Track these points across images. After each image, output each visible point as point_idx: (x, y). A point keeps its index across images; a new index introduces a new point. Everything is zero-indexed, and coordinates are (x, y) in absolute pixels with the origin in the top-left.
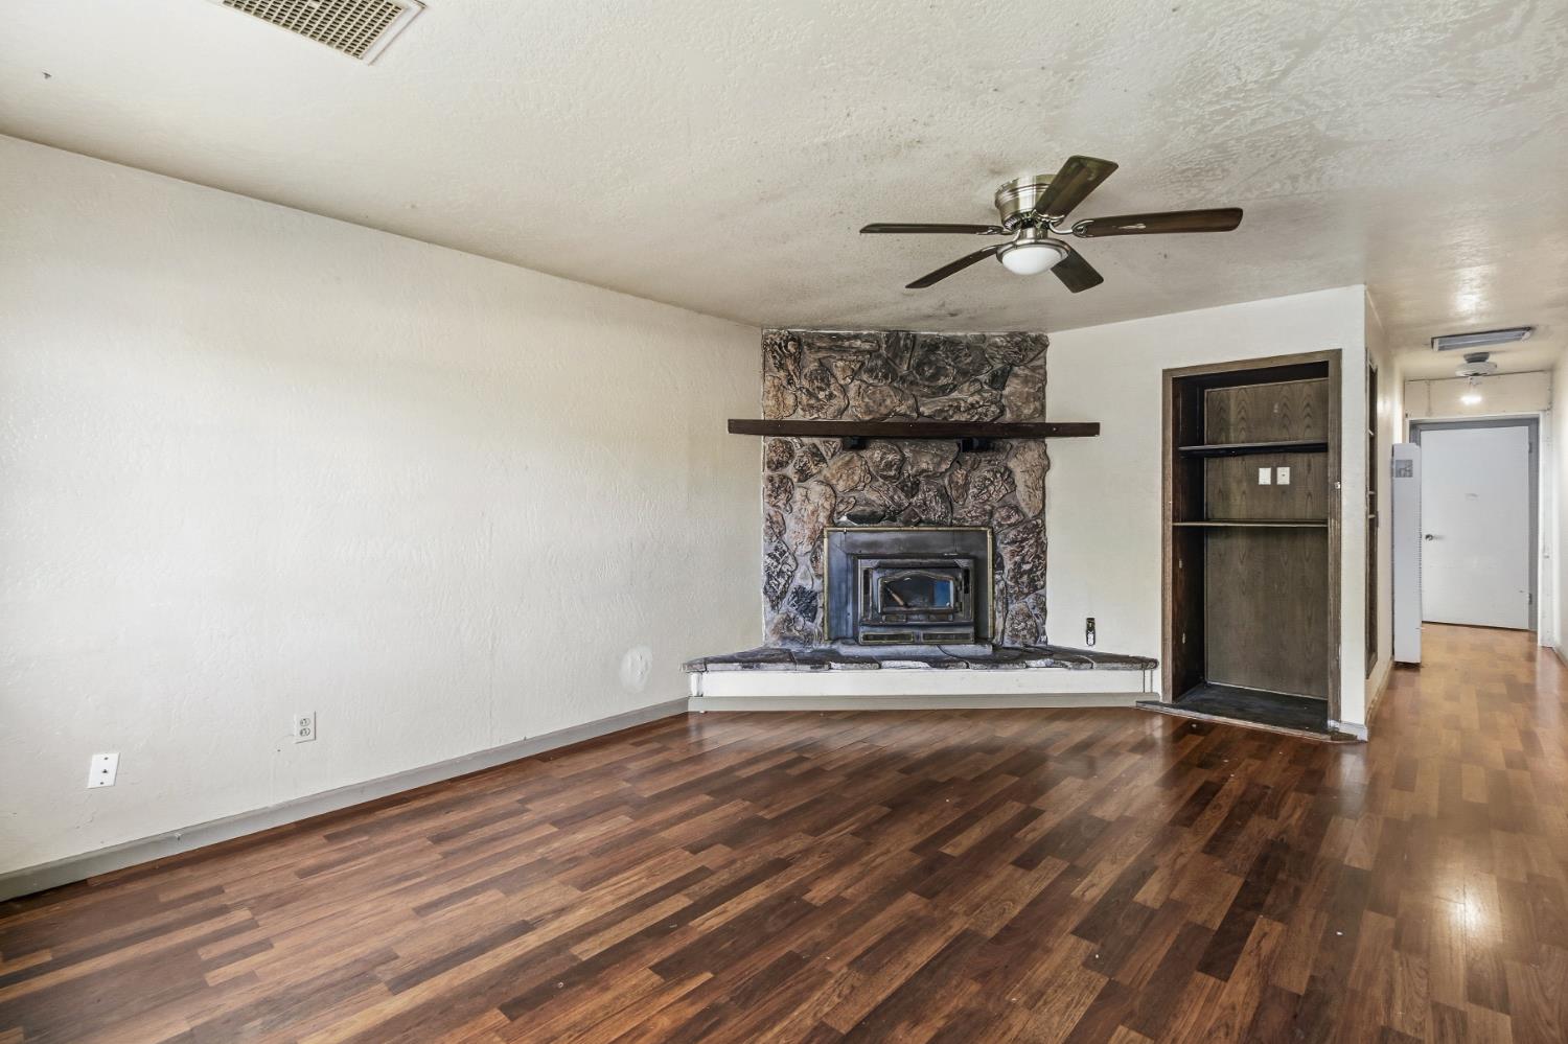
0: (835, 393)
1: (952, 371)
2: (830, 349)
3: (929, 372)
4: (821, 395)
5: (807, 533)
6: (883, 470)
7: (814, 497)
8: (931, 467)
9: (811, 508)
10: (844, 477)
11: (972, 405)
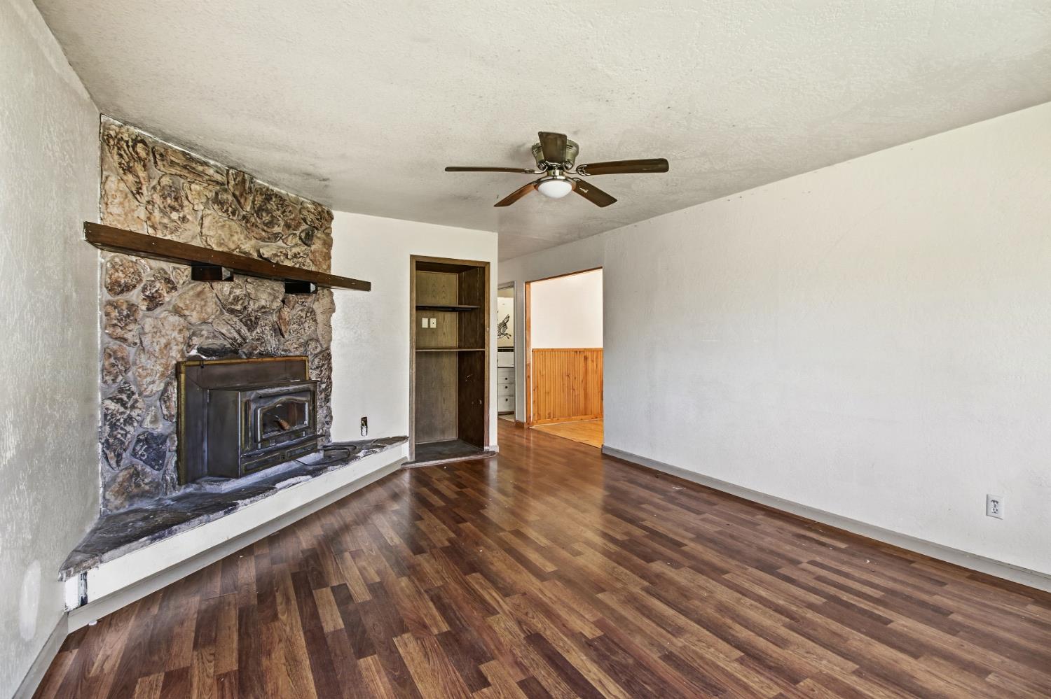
0: (188, 217)
1: (282, 223)
2: (185, 167)
3: (266, 218)
4: (175, 215)
5: (160, 369)
6: (232, 304)
7: (167, 329)
8: (268, 304)
9: (163, 341)
10: (198, 308)
11: (295, 255)
